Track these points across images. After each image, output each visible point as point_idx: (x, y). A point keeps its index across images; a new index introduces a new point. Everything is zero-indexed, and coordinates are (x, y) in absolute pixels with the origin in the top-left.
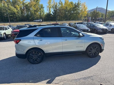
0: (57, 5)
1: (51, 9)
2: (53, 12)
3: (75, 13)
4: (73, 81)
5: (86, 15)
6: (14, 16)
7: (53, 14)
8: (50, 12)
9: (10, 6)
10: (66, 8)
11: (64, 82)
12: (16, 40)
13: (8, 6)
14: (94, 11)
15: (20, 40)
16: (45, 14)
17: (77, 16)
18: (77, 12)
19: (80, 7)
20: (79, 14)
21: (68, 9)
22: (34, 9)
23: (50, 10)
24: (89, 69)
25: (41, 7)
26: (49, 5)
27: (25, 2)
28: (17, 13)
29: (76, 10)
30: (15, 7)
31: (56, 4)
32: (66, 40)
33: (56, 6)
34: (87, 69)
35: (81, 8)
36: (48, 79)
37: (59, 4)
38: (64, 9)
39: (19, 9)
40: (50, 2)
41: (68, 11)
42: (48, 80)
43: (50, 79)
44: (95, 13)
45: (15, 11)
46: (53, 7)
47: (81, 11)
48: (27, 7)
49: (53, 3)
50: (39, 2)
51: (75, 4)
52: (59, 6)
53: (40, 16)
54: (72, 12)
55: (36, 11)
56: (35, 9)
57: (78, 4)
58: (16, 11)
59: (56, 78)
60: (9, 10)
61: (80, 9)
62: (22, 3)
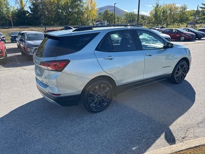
2: (30, 8)
4: (200, 126)
5: (95, 18)
7: (31, 11)
11: (190, 131)
14: (106, 11)
15: (67, 62)
16: (12, 10)
17: (80, 18)
18: (79, 11)
19: (84, 1)
20: (82, 15)
21: (63, 3)
23: (21, 2)
29: (77, 6)
32: (150, 55)
44: (107, 14)
47: (86, 9)
54: (70, 10)
61: (84, 5)
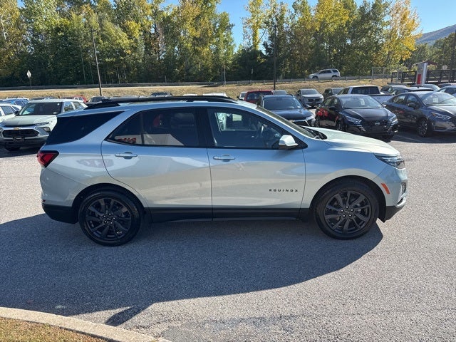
0: (287, 15)
1: (260, 31)
2: (265, 45)
3: (361, 48)
4: (207, 326)
5: (408, 55)
6: (118, 61)
7: (268, 50)
8: (255, 45)
9: (108, 24)
10: (324, 25)
11: (173, 324)
12: (43, 152)
13: (101, 26)
15: (55, 154)
16: (236, 51)
17: (371, 58)
18: (368, 44)
19: (386, 19)
20: (376, 51)
21: (332, 28)
22: (194, 34)
23: (255, 35)
24: (299, 286)
25: (220, 26)
26: (254, 16)
27: (160, 8)
28: (129, 52)
29: (365, 32)
30: (125, 29)
31: (282, 10)
32: (228, 160)
33: (282, 18)
34: (294, 283)
35: (389, 23)
36: (120, 307)
37: (293, 10)
38: (313, 28)
39: (137, 34)
40: (256, 3)
41: (332, 39)
42: (118, 311)
43: (128, 306)
45: (125, 41)
46: (267, 23)
47: (389, 37)
48: (169, 27)
49: (269, 9)
50: (212, 6)
51: (362, 9)
52: (292, 19)
53: (216, 59)
54: (349, 42)
55: (200, 41)
56: (198, 34)
57: (374, 6)
58: (127, 41)
59: (149, 308)
60: (104, 38)
61: (385, 28)
62: (150, 11)
